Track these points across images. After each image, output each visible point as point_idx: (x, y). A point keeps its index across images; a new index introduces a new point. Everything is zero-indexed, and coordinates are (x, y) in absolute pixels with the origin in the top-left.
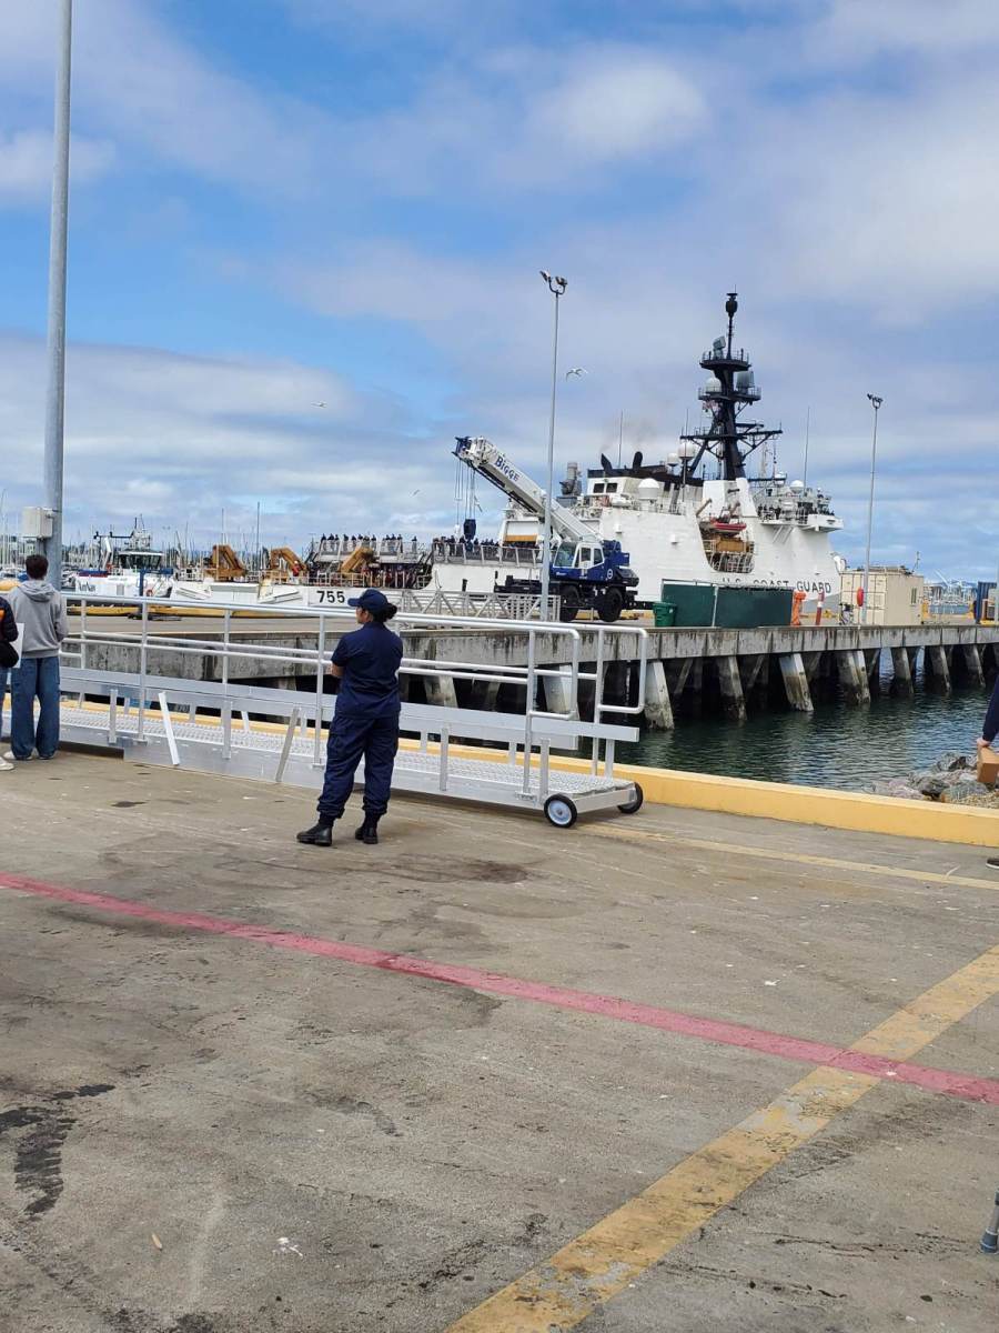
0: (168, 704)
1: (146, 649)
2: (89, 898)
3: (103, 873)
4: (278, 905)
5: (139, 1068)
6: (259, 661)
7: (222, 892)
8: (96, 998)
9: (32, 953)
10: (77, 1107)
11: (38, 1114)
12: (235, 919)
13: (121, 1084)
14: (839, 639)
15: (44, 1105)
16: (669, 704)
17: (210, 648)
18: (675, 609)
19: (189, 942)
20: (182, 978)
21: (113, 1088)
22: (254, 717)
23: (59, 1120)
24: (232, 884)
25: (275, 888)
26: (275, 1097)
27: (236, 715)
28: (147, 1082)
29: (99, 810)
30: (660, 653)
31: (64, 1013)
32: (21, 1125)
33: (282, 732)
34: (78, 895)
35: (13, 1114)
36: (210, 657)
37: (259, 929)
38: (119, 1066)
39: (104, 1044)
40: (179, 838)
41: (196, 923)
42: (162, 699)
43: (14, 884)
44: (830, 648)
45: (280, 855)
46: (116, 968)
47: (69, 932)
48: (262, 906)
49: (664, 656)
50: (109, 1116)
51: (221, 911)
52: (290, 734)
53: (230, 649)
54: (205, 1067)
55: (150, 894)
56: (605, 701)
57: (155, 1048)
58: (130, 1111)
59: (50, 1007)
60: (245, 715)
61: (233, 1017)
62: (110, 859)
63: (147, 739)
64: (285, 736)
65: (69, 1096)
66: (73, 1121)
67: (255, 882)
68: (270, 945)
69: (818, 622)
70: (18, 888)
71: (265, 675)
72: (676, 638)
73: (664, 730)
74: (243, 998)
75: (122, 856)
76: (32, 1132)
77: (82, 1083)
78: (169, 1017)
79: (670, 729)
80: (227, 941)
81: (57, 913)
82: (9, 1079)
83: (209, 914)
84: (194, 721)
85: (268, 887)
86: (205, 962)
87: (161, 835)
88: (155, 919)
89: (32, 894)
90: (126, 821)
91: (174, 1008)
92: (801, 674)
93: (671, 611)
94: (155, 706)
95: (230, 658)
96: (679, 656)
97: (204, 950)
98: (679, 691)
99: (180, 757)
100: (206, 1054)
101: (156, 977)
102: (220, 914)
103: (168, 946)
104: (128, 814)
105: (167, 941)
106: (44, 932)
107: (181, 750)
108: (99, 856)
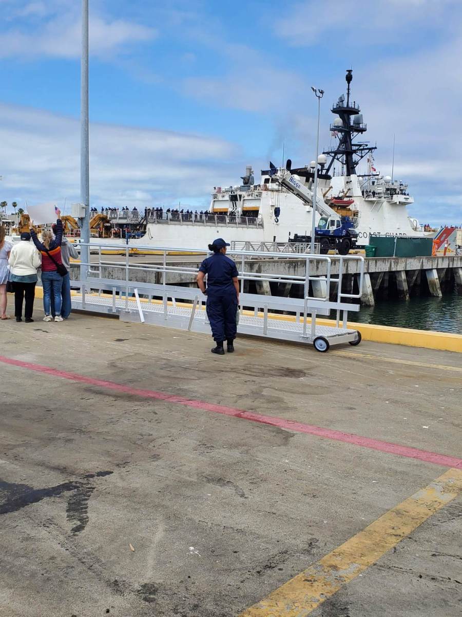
0: (139, 294)
1: (128, 269)
2: (103, 383)
3: (110, 372)
4: (189, 387)
5: (125, 463)
6: (180, 275)
7: (163, 380)
8: (106, 430)
9: (77, 408)
10: (96, 482)
11: (78, 485)
12: (170, 393)
13: (116, 471)
14: (455, 262)
15: (80, 481)
16: (372, 294)
17: (158, 268)
18: (376, 248)
19: (149, 404)
20: (145, 421)
21: (112, 472)
22: (178, 300)
23: (87, 488)
24: (168, 377)
25: (188, 379)
26: (188, 478)
27: (170, 299)
28: (128, 470)
29: (108, 343)
30: (368, 270)
31: (91, 437)
32: (70, 490)
33: (191, 307)
34: (98, 382)
35: (66, 485)
36: (158, 273)
37: (181, 398)
38: (115, 462)
39: (109, 452)
40: (144, 355)
41: (152, 395)
42: (136, 292)
43: (68, 377)
44: (451, 266)
45: (190, 364)
46: (115, 416)
47: (94, 399)
48: (182, 387)
49: (370, 271)
50: (110, 486)
51: (163, 389)
52: (194, 308)
53: (166, 269)
54: (155, 463)
55: (131, 381)
56: (342, 292)
57: (133, 454)
58: (120, 484)
59: (84, 434)
60: (173, 299)
61: (168, 440)
62: (113, 365)
63: (129, 311)
64: (192, 309)
65: (92, 476)
66: (94, 488)
67: (178, 376)
68: (186, 406)
69: (445, 254)
70: (70, 379)
71: (183, 282)
72: (376, 262)
73: (370, 306)
74: (173, 431)
75: (118, 364)
76: (75, 493)
77: (98, 470)
78: (139, 439)
79: (373, 306)
80: (165, 403)
81: (88, 390)
82: (65, 468)
83: (158, 391)
84: (150, 302)
85: (184, 379)
86: (156, 413)
87: (136, 354)
88: (133, 393)
89: (77, 381)
90: (120, 348)
91: (142, 435)
92: (437, 279)
93: (374, 250)
94: (134, 295)
95: (167, 273)
96: (377, 271)
97: (156, 408)
98: (377, 288)
99: (145, 319)
100: (156, 457)
101: (133, 420)
102: (163, 391)
103: (139, 405)
104: (121, 345)
105: (138, 403)
106: (82, 399)
107: (145, 315)
108: (108, 364)
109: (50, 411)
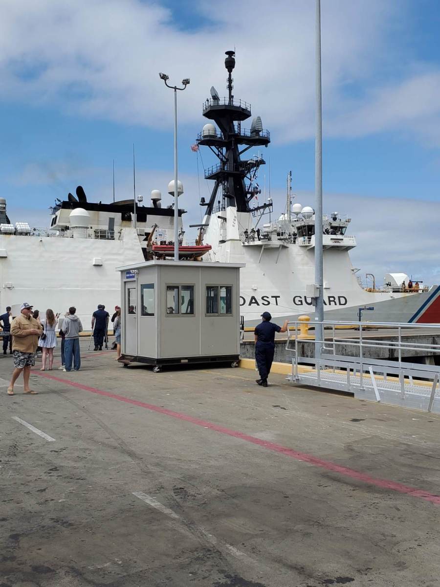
0: (374, 372)
1: (363, 347)
2: (340, 469)
3: (347, 456)
4: (434, 479)
5: (366, 569)
6: (416, 351)
7: (404, 469)
8: (344, 525)
9: (314, 497)
12: (412, 486)
13: (358, 578)
17: (392, 345)
19: (390, 497)
20: (387, 518)
21: (353, 580)
22: (414, 378)
24: (410, 466)
25: (432, 469)
27: (407, 377)
28: (371, 578)
29: (344, 423)
31: (329, 532)
33: (430, 385)
34: (335, 467)
36: (392, 350)
37: (425, 492)
38: (356, 567)
39: (348, 553)
40: (382, 439)
41: (392, 487)
42: (370, 369)
43: (305, 459)
45: (433, 452)
46: (354, 509)
47: (331, 487)
48: (426, 479)
51: (404, 480)
52: (434, 387)
53: (402, 346)
54: (401, 573)
55: (369, 468)
57: (375, 558)
59: (322, 528)
60: (410, 377)
61: (414, 544)
62: (349, 449)
63: (364, 388)
64: (431, 388)
65: (331, 582)
67: (420, 465)
68: (432, 502)
70: (307, 461)
74: (419, 533)
75: (355, 447)
77: (338, 575)
78: (382, 540)
80: (409, 498)
81: (325, 476)
82: (302, 568)
83: (399, 482)
84: (386, 380)
85: (428, 469)
86: (398, 510)
87: (373, 437)
88: (372, 483)
89: (314, 465)
90: (356, 429)
91: (383, 535)
94: (368, 372)
95: (402, 350)
97: (398, 502)
99: (381, 397)
100: (401, 566)
101: (373, 516)
102: (404, 482)
103: (380, 498)
104: (357, 425)
105: (377, 495)
106: (319, 486)
107: (381, 394)
108: (344, 447)
109: (288, 497)
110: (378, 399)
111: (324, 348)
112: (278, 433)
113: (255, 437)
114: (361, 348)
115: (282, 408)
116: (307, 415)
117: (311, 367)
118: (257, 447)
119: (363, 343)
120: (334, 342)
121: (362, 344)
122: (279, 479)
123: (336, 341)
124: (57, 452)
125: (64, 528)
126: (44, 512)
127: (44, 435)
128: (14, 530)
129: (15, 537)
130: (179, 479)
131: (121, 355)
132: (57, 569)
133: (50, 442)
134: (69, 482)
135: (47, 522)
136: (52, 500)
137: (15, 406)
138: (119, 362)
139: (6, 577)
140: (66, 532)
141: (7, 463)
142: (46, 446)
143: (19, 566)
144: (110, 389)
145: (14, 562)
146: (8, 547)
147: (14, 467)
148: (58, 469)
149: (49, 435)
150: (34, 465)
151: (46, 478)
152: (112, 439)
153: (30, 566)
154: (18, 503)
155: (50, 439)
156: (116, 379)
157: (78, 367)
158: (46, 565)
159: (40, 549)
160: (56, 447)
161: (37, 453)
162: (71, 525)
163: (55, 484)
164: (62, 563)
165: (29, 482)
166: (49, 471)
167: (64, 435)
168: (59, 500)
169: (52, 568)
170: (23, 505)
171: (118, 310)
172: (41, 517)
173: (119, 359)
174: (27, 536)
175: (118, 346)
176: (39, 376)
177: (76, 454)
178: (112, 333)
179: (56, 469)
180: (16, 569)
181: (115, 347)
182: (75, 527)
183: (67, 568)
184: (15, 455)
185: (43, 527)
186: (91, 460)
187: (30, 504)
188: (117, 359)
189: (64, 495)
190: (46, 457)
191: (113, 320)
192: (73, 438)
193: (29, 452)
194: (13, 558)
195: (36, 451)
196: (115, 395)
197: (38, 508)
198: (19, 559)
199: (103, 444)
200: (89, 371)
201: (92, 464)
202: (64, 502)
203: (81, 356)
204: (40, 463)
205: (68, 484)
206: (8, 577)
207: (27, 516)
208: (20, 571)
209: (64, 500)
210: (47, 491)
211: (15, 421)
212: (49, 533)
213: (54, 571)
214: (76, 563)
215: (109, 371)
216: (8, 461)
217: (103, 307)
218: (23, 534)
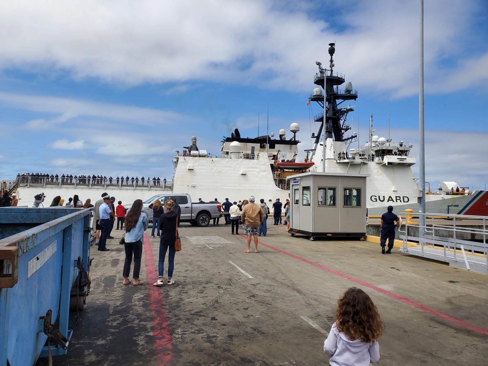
0: (464, 249)
2: (444, 316)
3: (448, 307)
8: (452, 358)
9: (426, 334)
29: (443, 283)
31: (441, 362)
34: (440, 314)
36: (473, 234)
40: (474, 297)
42: (462, 247)
43: (417, 306)
46: (458, 347)
47: (439, 329)
55: (467, 318)
59: (435, 359)
62: (449, 301)
63: (457, 260)
70: (419, 308)
75: (453, 300)
81: (432, 319)
84: (473, 255)
87: (467, 295)
88: (470, 329)
89: (424, 311)
90: (453, 288)
94: (460, 249)
95: (486, 235)
99: (470, 267)
101: (474, 354)
103: (478, 341)
104: (454, 285)
105: (477, 339)
106: (430, 326)
107: (470, 265)
108: (446, 300)
109: (407, 332)
110: (468, 268)
111: (426, 231)
112: (396, 286)
113: (380, 288)
114: (454, 232)
115: (397, 270)
116: (415, 275)
117: (416, 243)
118: (381, 294)
119: (457, 229)
120: (433, 228)
121: (455, 230)
122: (399, 318)
123: (435, 227)
124: (254, 285)
125: (259, 335)
126: (247, 323)
127: (247, 274)
128: (229, 333)
129: (230, 337)
130: (330, 311)
131: (290, 229)
132: (255, 362)
133: (250, 279)
134: (261, 305)
135: (249, 330)
136: (252, 316)
137: (231, 255)
138: (289, 232)
139: (225, 362)
140: (260, 337)
141: (226, 289)
142: (248, 281)
143: (233, 356)
144: (284, 249)
145: (230, 353)
146: (226, 343)
147: (230, 292)
148: (255, 296)
149: (249, 274)
150: (241, 292)
151: (248, 301)
152: (287, 280)
153: (239, 357)
154: (232, 315)
155: (250, 277)
156: (287, 243)
157: (265, 235)
158: (249, 358)
159: (245, 347)
160: (254, 282)
161: (243, 285)
162: (263, 333)
163: (254, 305)
164: (259, 358)
165: (238, 303)
166: (250, 297)
167: (258, 275)
168: (256, 316)
169: (252, 361)
170: (235, 317)
171: (287, 202)
172: (246, 326)
173: (288, 231)
174: (237, 337)
175: (288, 223)
176: (243, 238)
177: (266, 288)
178: (284, 215)
179: (253, 296)
180: (231, 358)
181: (286, 223)
182: (266, 335)
183: (261, 362)
184: (231, 285)
185: (247, 332)
186: (274, 293)
187: (239, 316)
188: (287, 231)
189: (259, 313)
190: (248, 288)
191: (285, 207)
192: (264, 277)
193: (238, 284)
194: (229, 351)
195: (242, 284)
196: (287, 253)
197: (244, 320)
198: (232, 351)
199: (281, 283)
200: (271, 237)
201: (275, 295)
202: (259, 318)
203: (267, 228)
204: (245, 291)
205: (261, 307)
206: (226, 362)
207: (238, 325)
208: (233, 360)
209: (259, 316)
210: (249, 309)
211: (230, 264)
212: (250, 337)
213: (253, 362)
214: (267, 359)
215: (283, 238)
216: (227, 288)
217: (279, 200)
218: (235, 335)
